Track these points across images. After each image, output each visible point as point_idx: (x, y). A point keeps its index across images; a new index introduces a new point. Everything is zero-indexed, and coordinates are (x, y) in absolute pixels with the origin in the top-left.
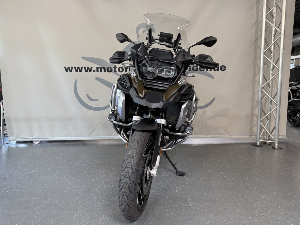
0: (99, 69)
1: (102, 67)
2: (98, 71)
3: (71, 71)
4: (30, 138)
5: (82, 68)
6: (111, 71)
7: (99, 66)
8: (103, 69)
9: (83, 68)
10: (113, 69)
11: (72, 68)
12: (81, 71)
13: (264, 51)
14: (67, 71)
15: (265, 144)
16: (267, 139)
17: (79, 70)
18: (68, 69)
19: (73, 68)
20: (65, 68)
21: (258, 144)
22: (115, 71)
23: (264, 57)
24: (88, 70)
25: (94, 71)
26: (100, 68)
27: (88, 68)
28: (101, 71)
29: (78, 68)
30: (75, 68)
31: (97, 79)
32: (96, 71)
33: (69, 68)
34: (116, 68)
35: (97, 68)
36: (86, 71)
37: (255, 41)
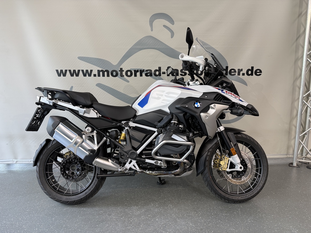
0: (101, 73)
1: (104, 70)
2: (99, 75)
3: (64, 75)
4: (13, 160)
5: (79, 71)
6: (116, 76)
7: (100, 69)
8: (106, 73)
9: (81, 71)
10: (119, 73)
11: (66, 71)
12: (77, 75)
13: (308, 53)
14: (59, 75)
17: (74, 73)
18: (61, 73)
19: (68, 71)
20: (57, 71)
21: (295, 164)
22: (122, 76)
23: (308, 60)
24: (87, 73)
25: (95, 75)
26: (102, 71)
27: (87, 71)
28: (104, 76)
29: (74, 71)
30: (70, 71)
31: (99, 85)
32: (97, 75)
33: (62, 71)
34: (123, 71)
35: (99, 71)
36: (85, 75)
37: (297, 39)
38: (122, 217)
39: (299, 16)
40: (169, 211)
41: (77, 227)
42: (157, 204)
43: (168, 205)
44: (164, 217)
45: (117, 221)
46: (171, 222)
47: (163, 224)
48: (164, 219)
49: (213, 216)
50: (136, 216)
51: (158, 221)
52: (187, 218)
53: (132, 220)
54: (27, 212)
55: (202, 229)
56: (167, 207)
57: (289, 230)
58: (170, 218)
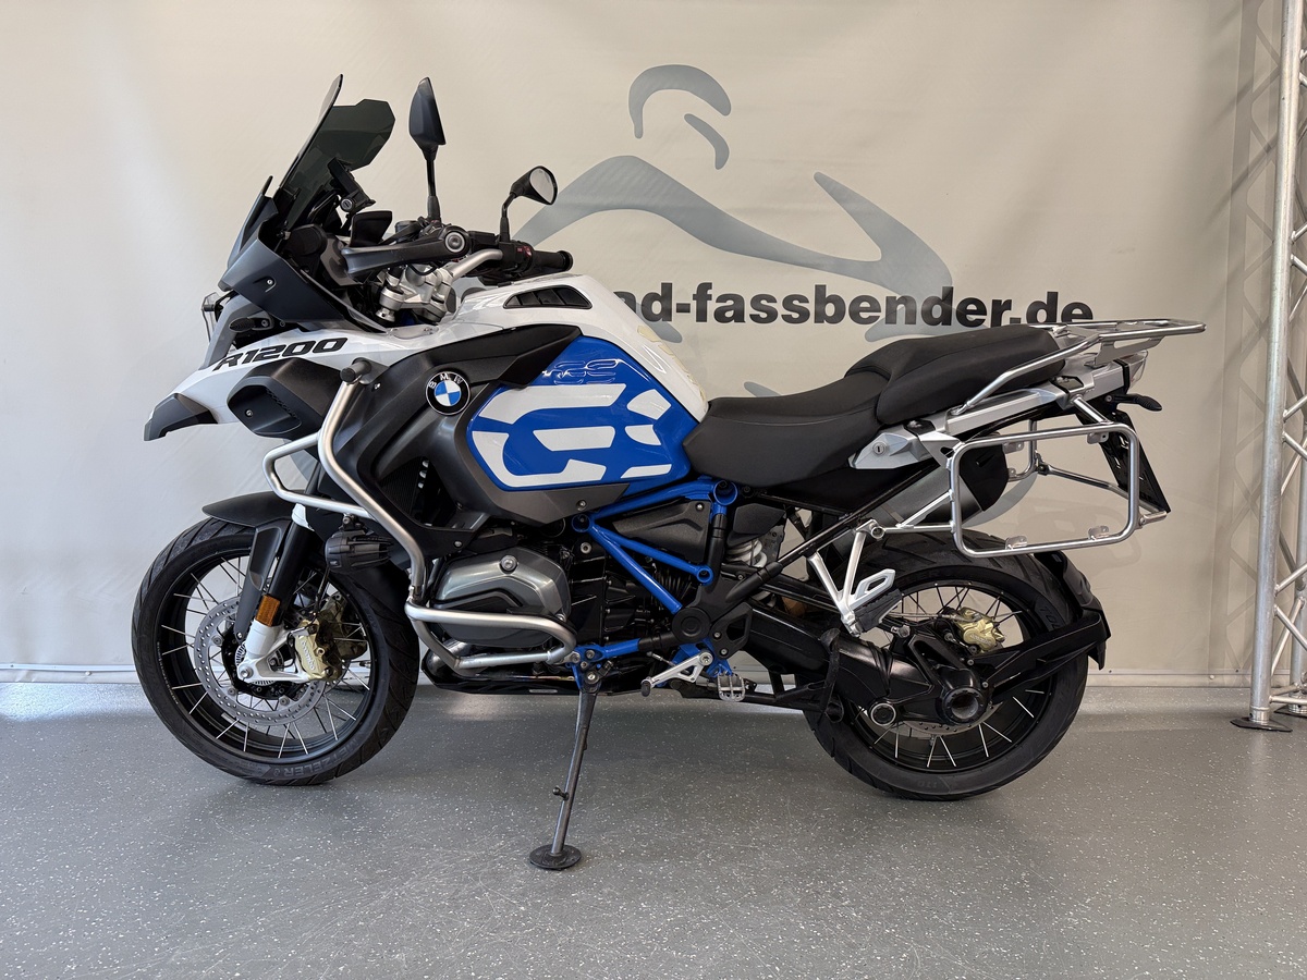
13: (1294, 235)
15: (1286, 717)
16: (1296, 691)
21: (1260, 718)
23: (1294, 264)
37: (1235, 188)
38: (479, 894)
39: (1241, 94)
40: (701, 874)
41: (264, 926)
42: (646, 849)
43: (695, 854)
44: (676, 897)
45: (457, 907)
46: (708, 917)
47: (671, 925)
48: (675, 905)
49: (903, 895)
50: (545, 891)
51: (648, 913)
52: (782, 902)
53: (526, 904)
54: (37, 865)
55: (851, 946)
56: (691, 859)
57: (1260, 955)
58: (704, 900)
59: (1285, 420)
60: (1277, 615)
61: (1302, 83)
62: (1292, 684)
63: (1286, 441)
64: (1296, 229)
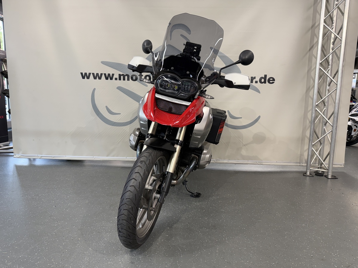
0: (122, 77)
1: (125, 74)
2: (120, 79)
3: (88, 78)
6: (136, 80)
7: (121, 73)
8: (126, 77)
10: (139, 77)
11: (90, 74)
12: (100, 78)
14: (83, 78)
16: (319, 168)
18: (85, 76)
19: (91, 74)
20: (82, 74)
22: (141, 80)
23: (320, 69)
24: (109, 77)
25: (116, 79)
26: (123, 75)
27: (109, 75)
28: (124, 79)
29: (97, 74)
30: (93, 74)
31: (119, 88)
32: (118, 79)
33: (86, 74)
34: (143, 76)
35: (120, 75)
36: (107, 79)
37: (310, 49)
39: (312, 27)
59: (317, 105)
60: (313, 150)
61: (324, 25)
62: (318, 166)
63: (316, 110)
64: (321, 61)
